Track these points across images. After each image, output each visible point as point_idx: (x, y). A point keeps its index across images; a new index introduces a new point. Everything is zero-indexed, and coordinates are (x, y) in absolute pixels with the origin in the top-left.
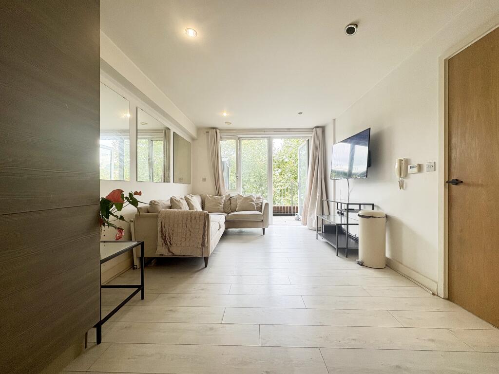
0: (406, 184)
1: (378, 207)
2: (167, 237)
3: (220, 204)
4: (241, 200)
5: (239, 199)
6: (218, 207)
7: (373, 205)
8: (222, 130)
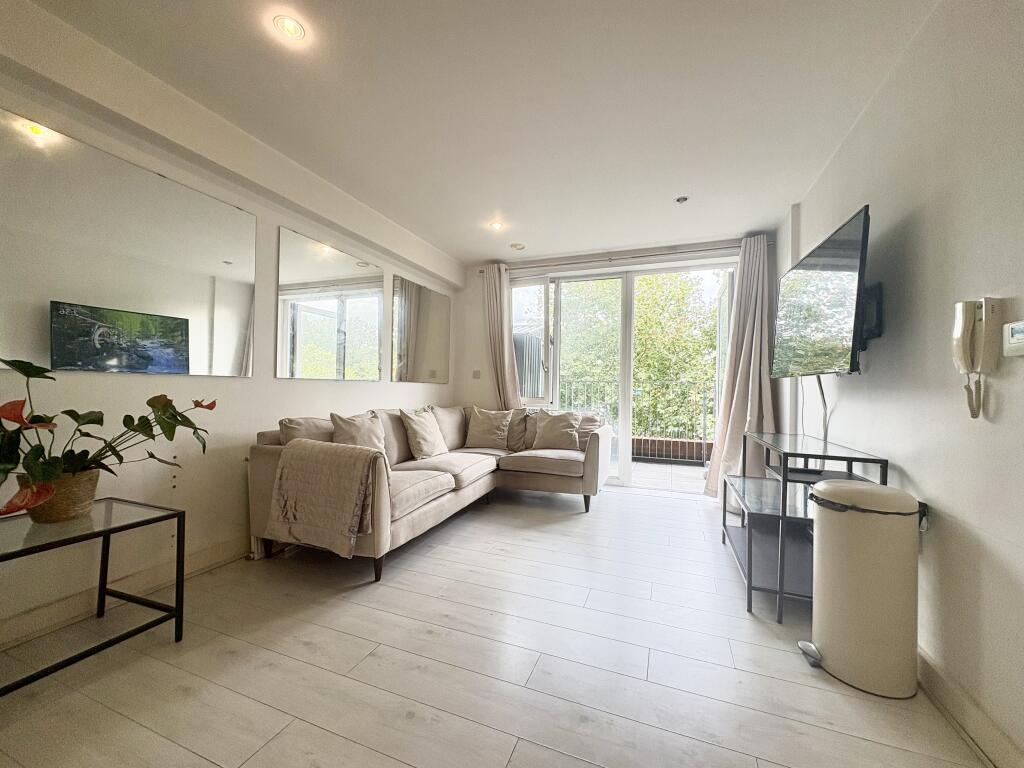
0: (999, 396)
1: (902, 474)
2: (291, 503)
3: (498, 428)
4: (544, 424)
5: (542, 419)
6: (493, 437)
7: (884, 465)
8: (512, 265)
